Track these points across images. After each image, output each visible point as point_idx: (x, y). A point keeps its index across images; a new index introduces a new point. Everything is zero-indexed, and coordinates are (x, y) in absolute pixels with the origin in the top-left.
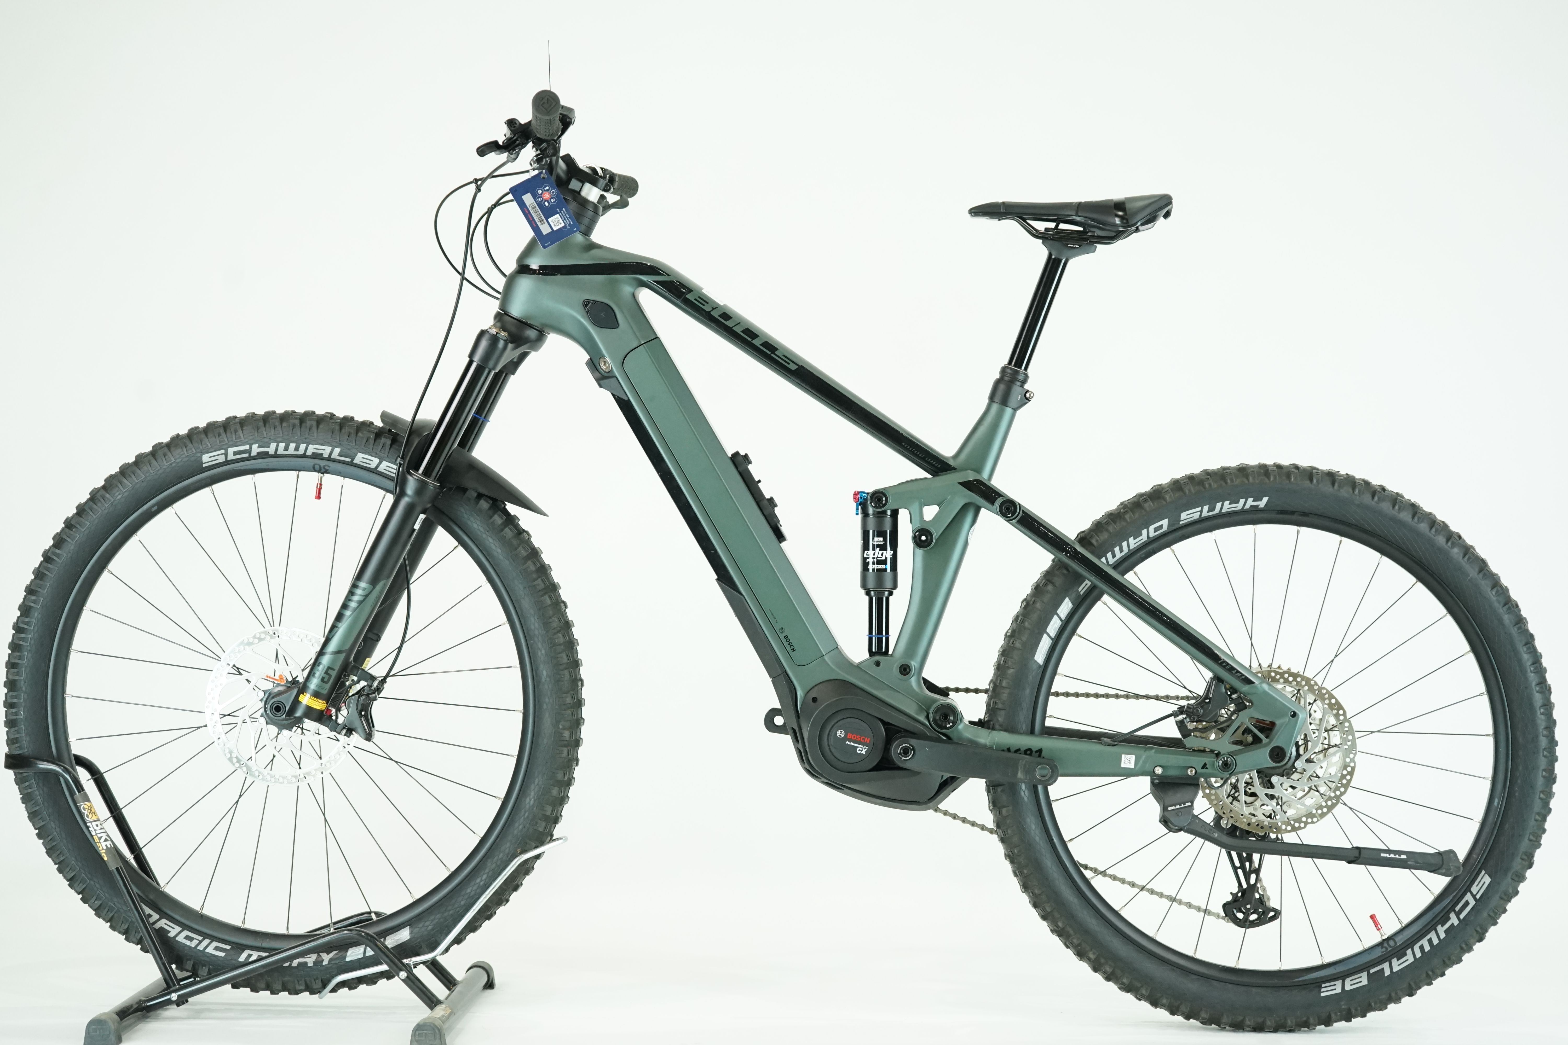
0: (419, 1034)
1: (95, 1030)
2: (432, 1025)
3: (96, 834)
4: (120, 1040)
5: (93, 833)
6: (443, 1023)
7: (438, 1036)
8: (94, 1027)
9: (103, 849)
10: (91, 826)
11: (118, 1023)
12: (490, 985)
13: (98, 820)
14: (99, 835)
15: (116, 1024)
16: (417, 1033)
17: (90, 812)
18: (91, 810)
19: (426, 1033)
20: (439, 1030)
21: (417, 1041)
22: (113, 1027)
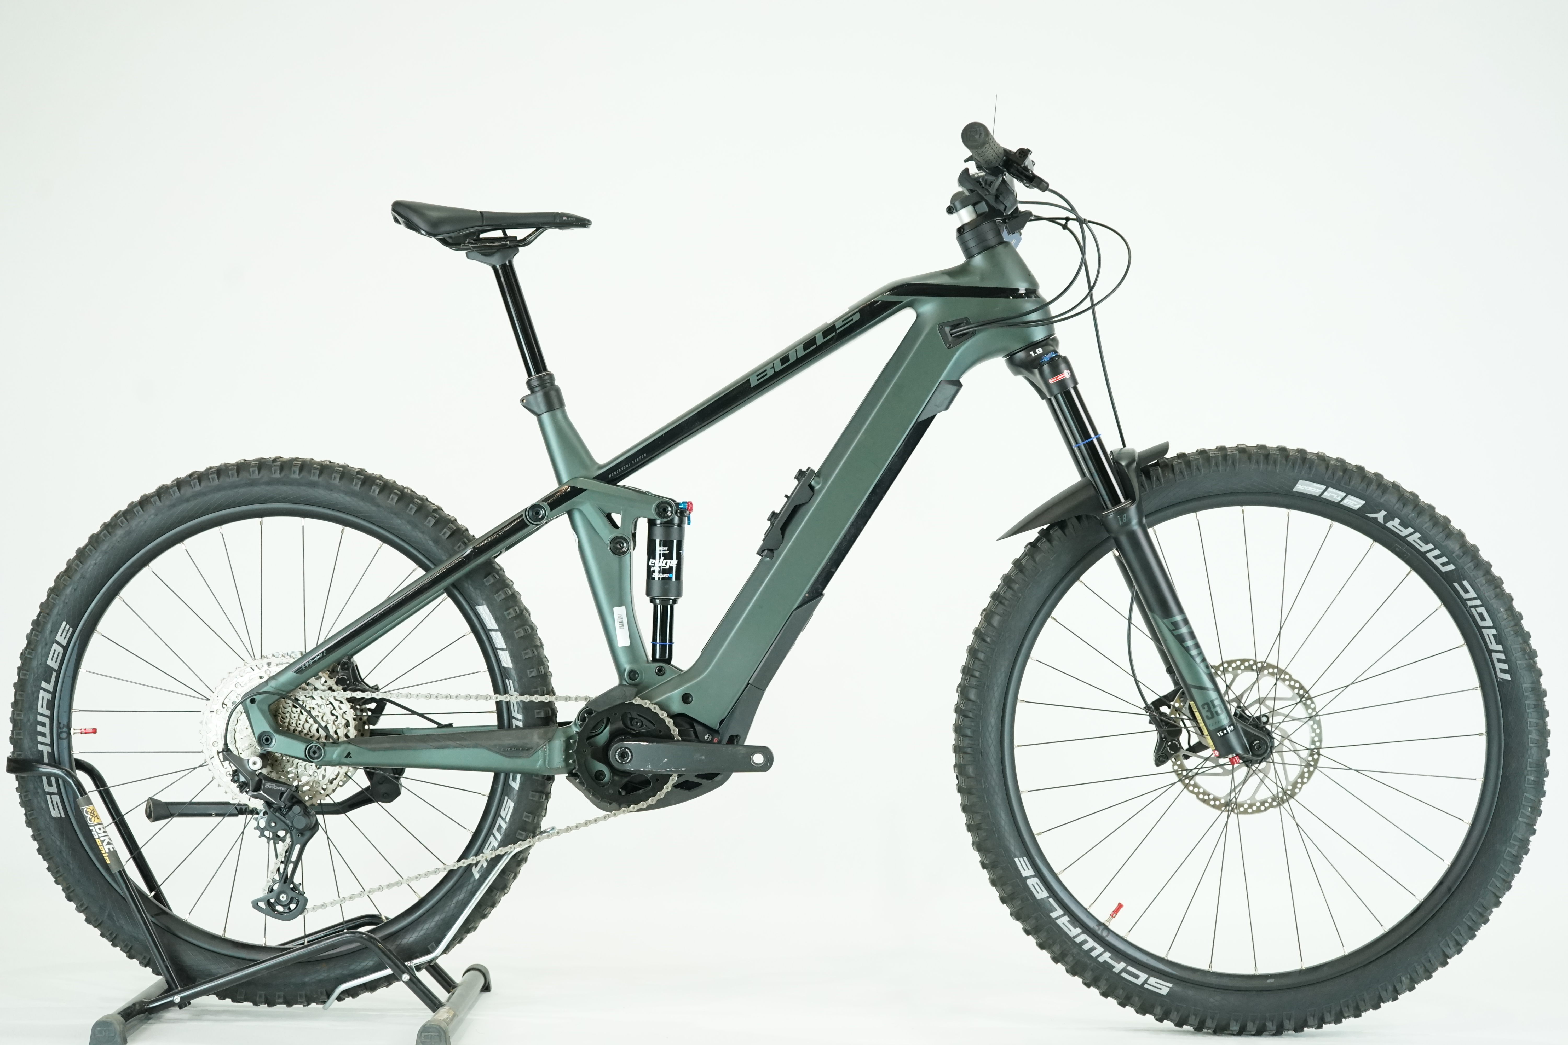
0: (424, 1036)
1: (100, 1032)
2: (438, 1027)
3: (99, 838)
4: (125, 1041)
5: (96, 837)
6: (448, 1024)
7: (443, 1038)
8: (100, 1029)
9: (106, 853)
10: (94, 830)
11: (124, 1024)
12: (486, 988)
13: (101, 824)
14: (102, 839)
15: (122, 1026)
16: (423, 1035)
17: (93, 816)
18: (94, 814)
19: (432, 1035)
20: (444, 1031)
21: (422, 1042)
22: (118, 1028)
